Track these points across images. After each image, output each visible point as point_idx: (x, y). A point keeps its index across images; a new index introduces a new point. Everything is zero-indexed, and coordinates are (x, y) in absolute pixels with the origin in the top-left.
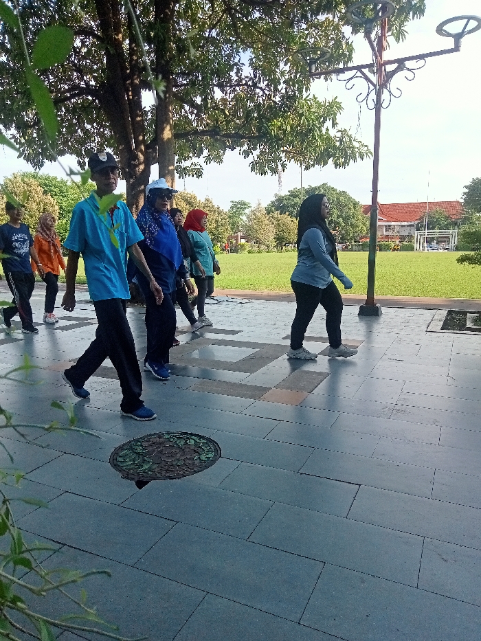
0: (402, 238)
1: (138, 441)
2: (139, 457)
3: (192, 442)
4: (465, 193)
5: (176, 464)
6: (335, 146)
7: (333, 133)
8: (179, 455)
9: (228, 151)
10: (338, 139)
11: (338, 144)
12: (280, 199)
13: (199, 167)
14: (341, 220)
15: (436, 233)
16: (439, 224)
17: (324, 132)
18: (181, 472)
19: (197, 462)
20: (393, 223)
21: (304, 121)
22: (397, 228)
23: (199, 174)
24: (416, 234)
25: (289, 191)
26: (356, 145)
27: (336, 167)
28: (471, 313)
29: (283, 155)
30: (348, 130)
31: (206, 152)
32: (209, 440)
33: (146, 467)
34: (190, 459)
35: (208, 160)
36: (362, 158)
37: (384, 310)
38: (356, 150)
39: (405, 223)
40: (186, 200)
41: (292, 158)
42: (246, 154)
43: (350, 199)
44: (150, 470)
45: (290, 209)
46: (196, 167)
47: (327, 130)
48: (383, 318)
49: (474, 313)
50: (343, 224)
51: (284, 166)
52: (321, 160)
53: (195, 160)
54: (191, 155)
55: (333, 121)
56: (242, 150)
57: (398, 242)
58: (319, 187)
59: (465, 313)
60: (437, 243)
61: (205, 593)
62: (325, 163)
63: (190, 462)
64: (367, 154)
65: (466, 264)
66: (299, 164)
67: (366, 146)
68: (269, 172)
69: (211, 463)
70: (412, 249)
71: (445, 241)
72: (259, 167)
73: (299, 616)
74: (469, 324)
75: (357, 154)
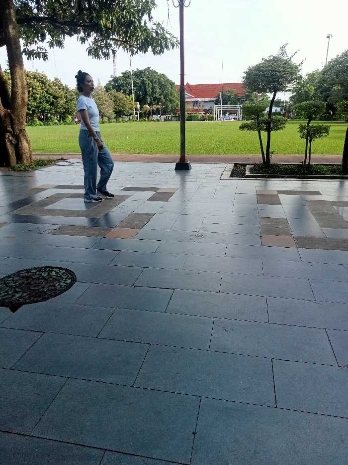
0: (206, 111)
1: (9, 277)
2: (11, 289)
3: (54, 273)
4: (244, 78)
5: (42, 291)
6: (152, 36)
7: (150, 25)
8: (44, 284)
9: (67, 37)
10: (154, 31)
11: (154, 35)
12: (116, 80)
13: (44, 51)
14: (162, 97)
15: (228, 106)
16: (230, 100)
17: (143, 24)
18: (46, 296)
19: (58, 287)
20: (199, 99)
21: (126, 14)
22: (202, 103)
23: (45, 57)
24: (215, 107)
25: (122, 73)
26: (168, 36)
27: (154, 53)
28: (249, 164)
29: (112, 42)
30: (161, 24)
31: (48, 38)
32: (67, 270)
33: (17, 296)
34: (53, 286)
35: (51, 45)
36: (173, 48)
37: (192, 165)
38: (169, 41)
39: (207, 99)
40: (38, 80)
41: (120, 45)
42: (83, 40)
43: (168, 80)
44: (21, 298)
45: (124, 88)
46: (41, 51)
47: (145, 23)
48: (192, 171)
49: (251, 165)
50: (164, 101)
51: (114, 52)
52: (143, 47)
53: (40, 44)
54: (36, 39)
55: (149, 16)
56: (79, 37)
57: (203, 114)
58: (145, 70)
59: (245, 165)
60: (229, 115)
61: (66, 378)
62: (146, 51)
63: (53, 288)
64: (177, 44)
65: (245, 130)
66: (126, 51)
67: (175, 38)
68: (103, 56)
69: (69, 286)
70: (212, 119)
71: (234, 114)
72: (94, 52)
73: (133, 382)
74: (247, 173)
75: (170, 45)
